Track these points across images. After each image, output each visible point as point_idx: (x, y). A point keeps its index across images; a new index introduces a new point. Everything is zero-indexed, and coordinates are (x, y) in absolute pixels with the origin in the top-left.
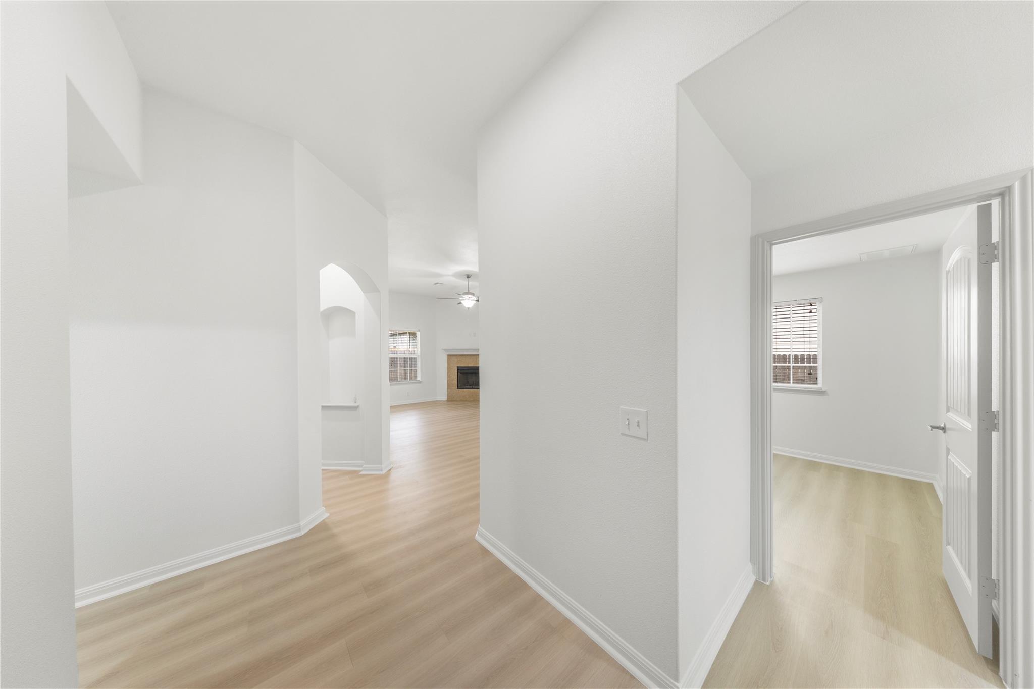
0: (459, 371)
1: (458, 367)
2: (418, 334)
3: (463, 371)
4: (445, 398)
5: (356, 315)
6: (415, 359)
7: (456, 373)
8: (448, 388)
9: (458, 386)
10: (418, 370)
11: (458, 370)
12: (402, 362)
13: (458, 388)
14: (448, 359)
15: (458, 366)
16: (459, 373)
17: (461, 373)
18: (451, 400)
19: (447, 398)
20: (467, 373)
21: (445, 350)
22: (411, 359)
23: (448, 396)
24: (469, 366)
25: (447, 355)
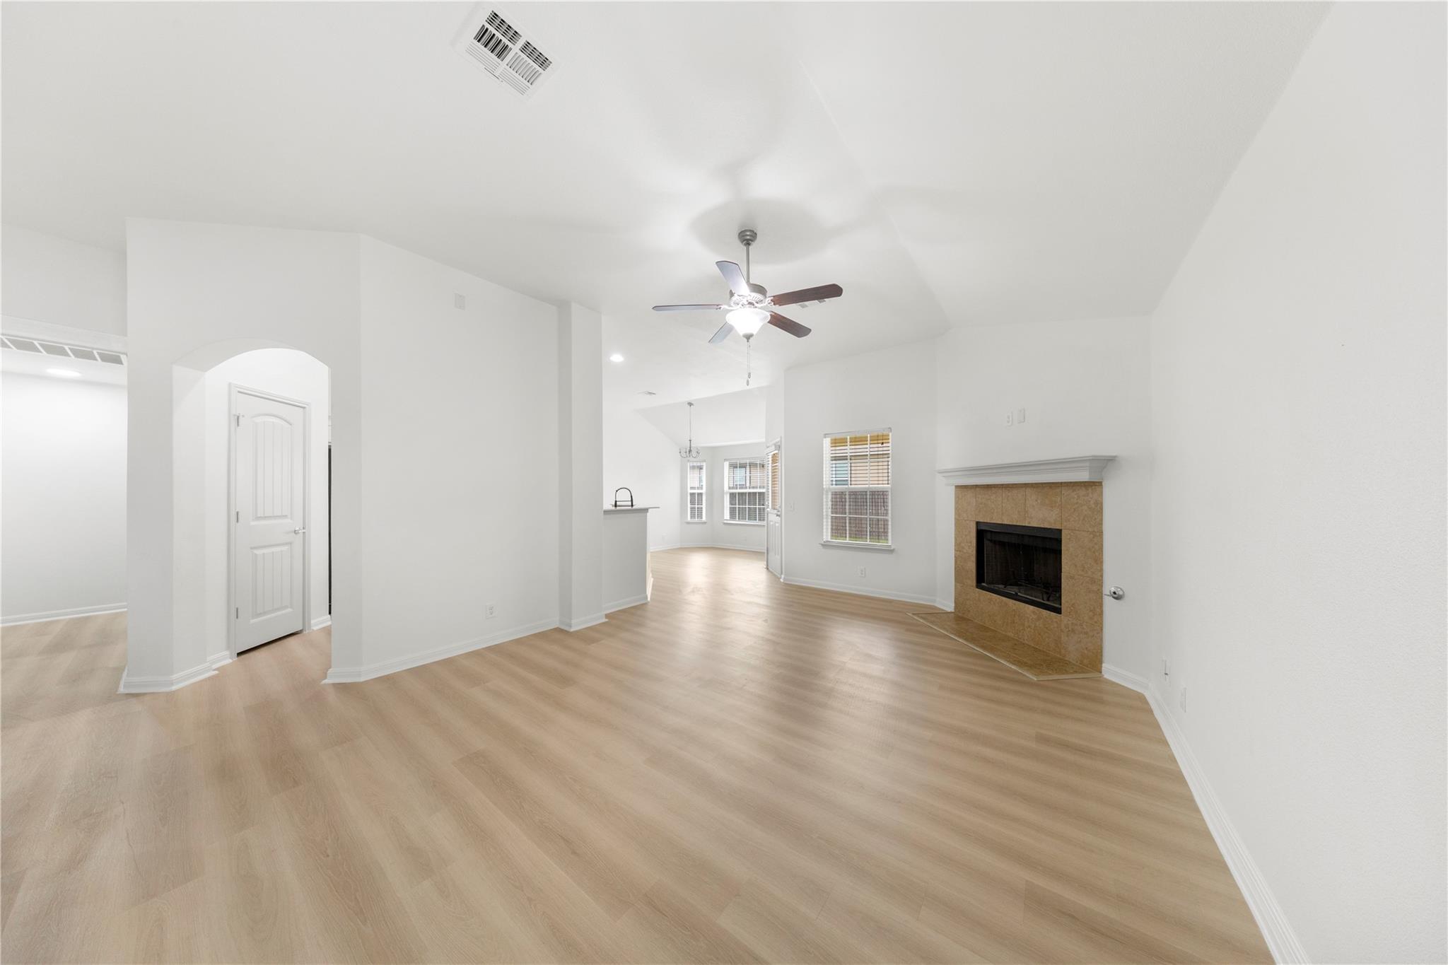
0: (981, 535)
1: (978, 524)
3: (988, 538)
4: (950, 605)
6: (884, 492)
7: (975, 542)
8: (956, 581)
9: (978, 582)
10: (890, 524)
11: (978, 532)
13: (979, 585)
14: (957, 496)
15: (981, 519)
16: (981, 542)
17: (985, 541)
19: (955, 608)
21: (951, 472)
23: (955, 602)
24: (1006, 522)
25: (957, 487)
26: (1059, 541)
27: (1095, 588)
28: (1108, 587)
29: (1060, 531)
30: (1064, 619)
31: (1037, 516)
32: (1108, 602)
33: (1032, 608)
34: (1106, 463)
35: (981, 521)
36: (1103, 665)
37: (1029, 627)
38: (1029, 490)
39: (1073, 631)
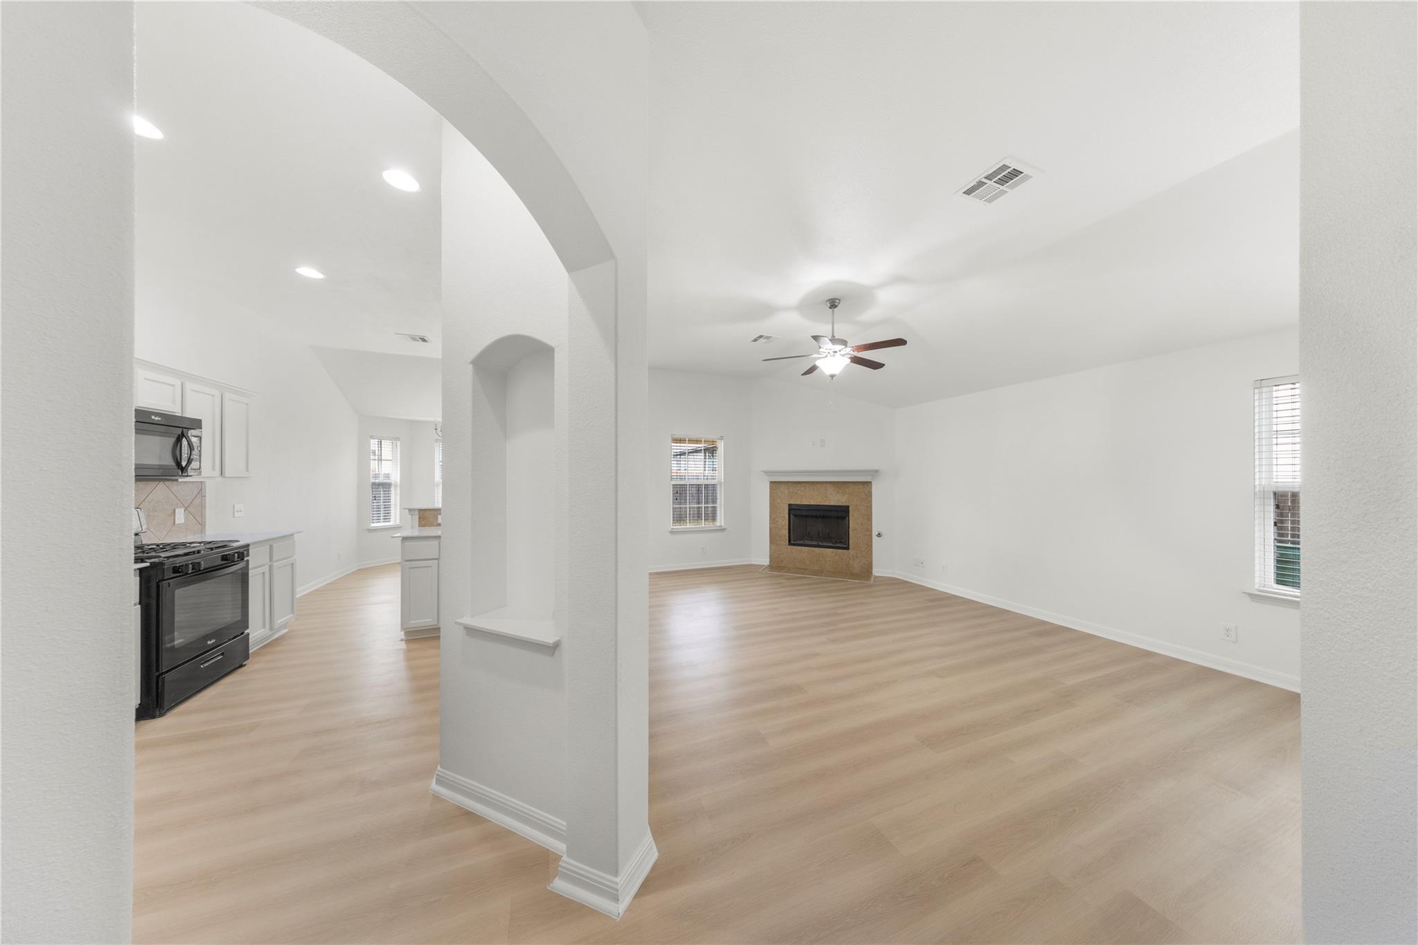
0: (792, 512)
1: (790, 505)
2: (721, 446)
3: (797, 513)
4: (766, 561)
5: (556, 355)
6: (714, 486)
7: (787, 516)
8: (771, 542)
9: (789, 541)
10: (718, 509)
11: (789, 510)
12: (694, 490)
13: (790, 543)
14: (771, 489)
15: (792, 502)
16: (792, 516)
17: (795, 516)
18: (777, 565)
19: (770, 562)
20: (806, 516)
21: (767, 473)
22: (707, 486)
23: (770, 558)
24: (812, 503)
25: (771, 482)
26: (848, 512)
27: (868, 533)
28: (875, 533)
29: (848, 506)
30: (851, 552)
31: (834, 499)
32: (875, 538)
33: (831, 550)
34: (876, 472)
35: (793, 503)
36: (873, 570)
37: (830, 561)
38: (828, 485)
39: (857, 557)
